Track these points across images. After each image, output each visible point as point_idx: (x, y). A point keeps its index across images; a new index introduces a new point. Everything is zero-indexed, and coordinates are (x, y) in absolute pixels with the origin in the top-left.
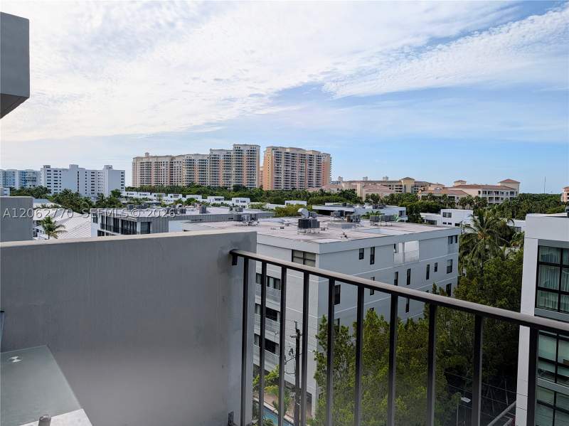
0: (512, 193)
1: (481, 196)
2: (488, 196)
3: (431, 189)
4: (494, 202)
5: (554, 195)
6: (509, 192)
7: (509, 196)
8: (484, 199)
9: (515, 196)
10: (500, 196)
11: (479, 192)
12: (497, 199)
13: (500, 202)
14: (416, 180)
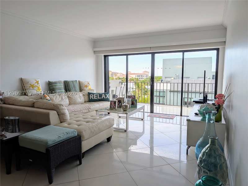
0: (147, 76)
1: (136, 77)
2: (139, 77)
3: (118, 75)
4: (141, 80)
5: (160, 77)
6: (146, 76)
7: (146, 77)
8: (138, 78)
9: (148, 77)
10: (143, 77)
11: (136, 76)
12: (142, 78)
13: (143, 80)
14: (113, 72)
